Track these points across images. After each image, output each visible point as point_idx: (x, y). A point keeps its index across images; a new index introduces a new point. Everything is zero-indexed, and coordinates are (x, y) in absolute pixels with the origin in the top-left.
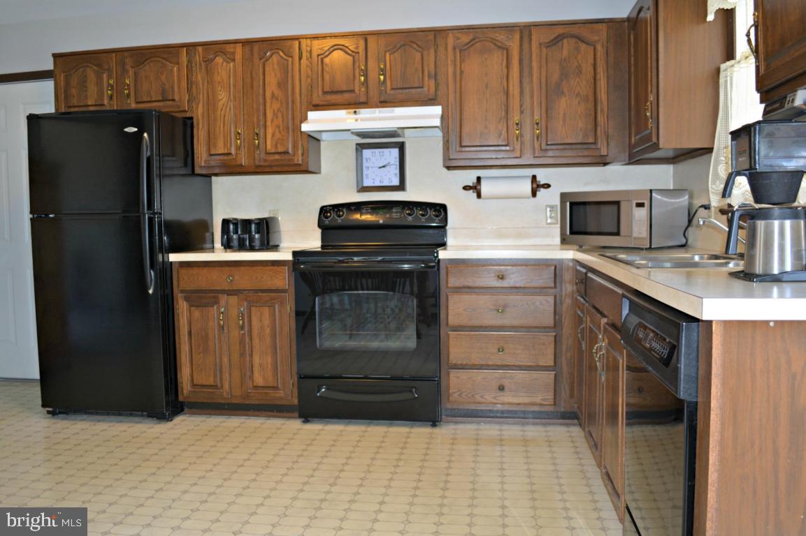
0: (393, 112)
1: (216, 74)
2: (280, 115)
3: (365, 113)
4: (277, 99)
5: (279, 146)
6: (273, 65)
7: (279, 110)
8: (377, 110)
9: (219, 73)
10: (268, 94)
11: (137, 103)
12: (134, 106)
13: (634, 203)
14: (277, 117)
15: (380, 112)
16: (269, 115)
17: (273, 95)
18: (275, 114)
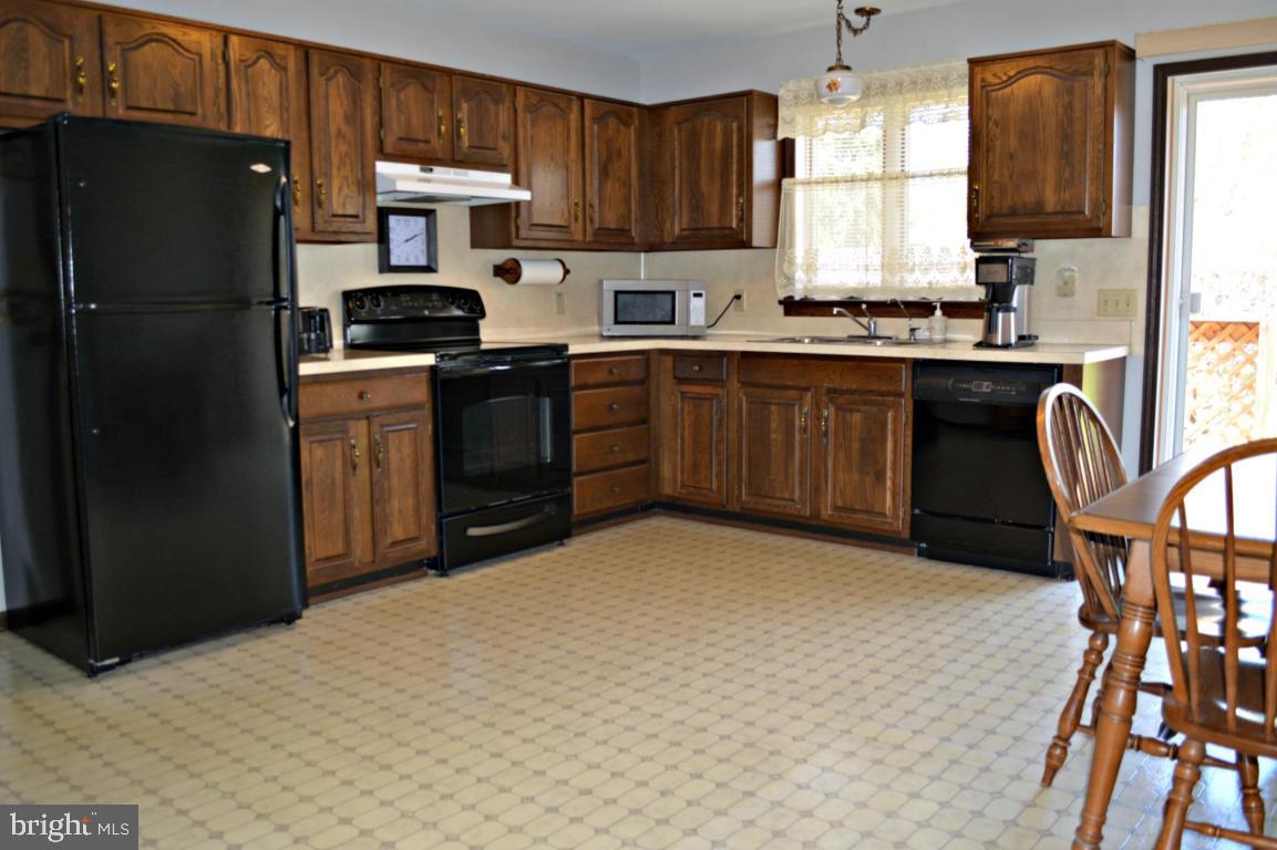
0: (466, 175)
1: (261, 84)
2: (348, 161)
3: (440, 172)
4: (344, 138)
5: (348, 206)
6: (338, 87)
7: (347, 154)
8: (452, 170)
9: (264, 84)
10: (333, 129)
11: (130, 108)
12: (121, 113)
13: (692, 292)
14: (345, 165)
15: (455, 174)
16: (335, 159)
17: (339, 131)
18: (342, 160)
